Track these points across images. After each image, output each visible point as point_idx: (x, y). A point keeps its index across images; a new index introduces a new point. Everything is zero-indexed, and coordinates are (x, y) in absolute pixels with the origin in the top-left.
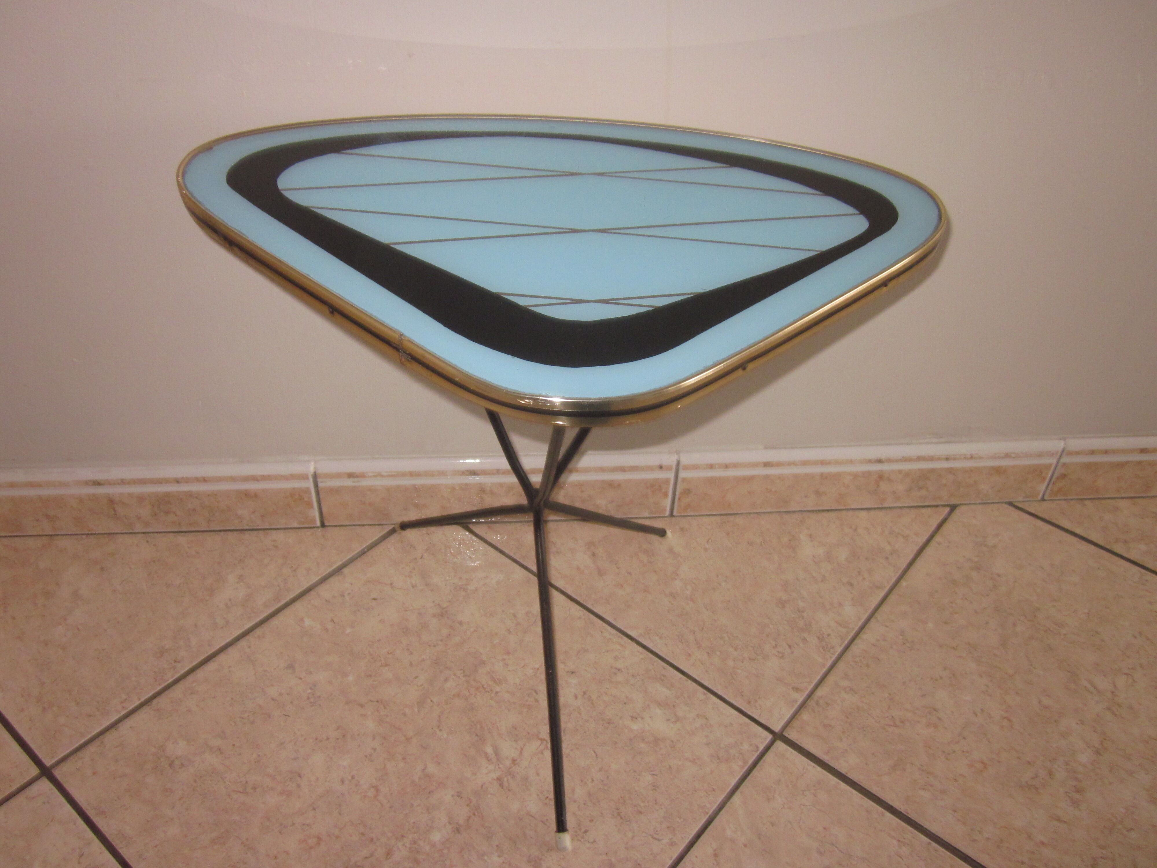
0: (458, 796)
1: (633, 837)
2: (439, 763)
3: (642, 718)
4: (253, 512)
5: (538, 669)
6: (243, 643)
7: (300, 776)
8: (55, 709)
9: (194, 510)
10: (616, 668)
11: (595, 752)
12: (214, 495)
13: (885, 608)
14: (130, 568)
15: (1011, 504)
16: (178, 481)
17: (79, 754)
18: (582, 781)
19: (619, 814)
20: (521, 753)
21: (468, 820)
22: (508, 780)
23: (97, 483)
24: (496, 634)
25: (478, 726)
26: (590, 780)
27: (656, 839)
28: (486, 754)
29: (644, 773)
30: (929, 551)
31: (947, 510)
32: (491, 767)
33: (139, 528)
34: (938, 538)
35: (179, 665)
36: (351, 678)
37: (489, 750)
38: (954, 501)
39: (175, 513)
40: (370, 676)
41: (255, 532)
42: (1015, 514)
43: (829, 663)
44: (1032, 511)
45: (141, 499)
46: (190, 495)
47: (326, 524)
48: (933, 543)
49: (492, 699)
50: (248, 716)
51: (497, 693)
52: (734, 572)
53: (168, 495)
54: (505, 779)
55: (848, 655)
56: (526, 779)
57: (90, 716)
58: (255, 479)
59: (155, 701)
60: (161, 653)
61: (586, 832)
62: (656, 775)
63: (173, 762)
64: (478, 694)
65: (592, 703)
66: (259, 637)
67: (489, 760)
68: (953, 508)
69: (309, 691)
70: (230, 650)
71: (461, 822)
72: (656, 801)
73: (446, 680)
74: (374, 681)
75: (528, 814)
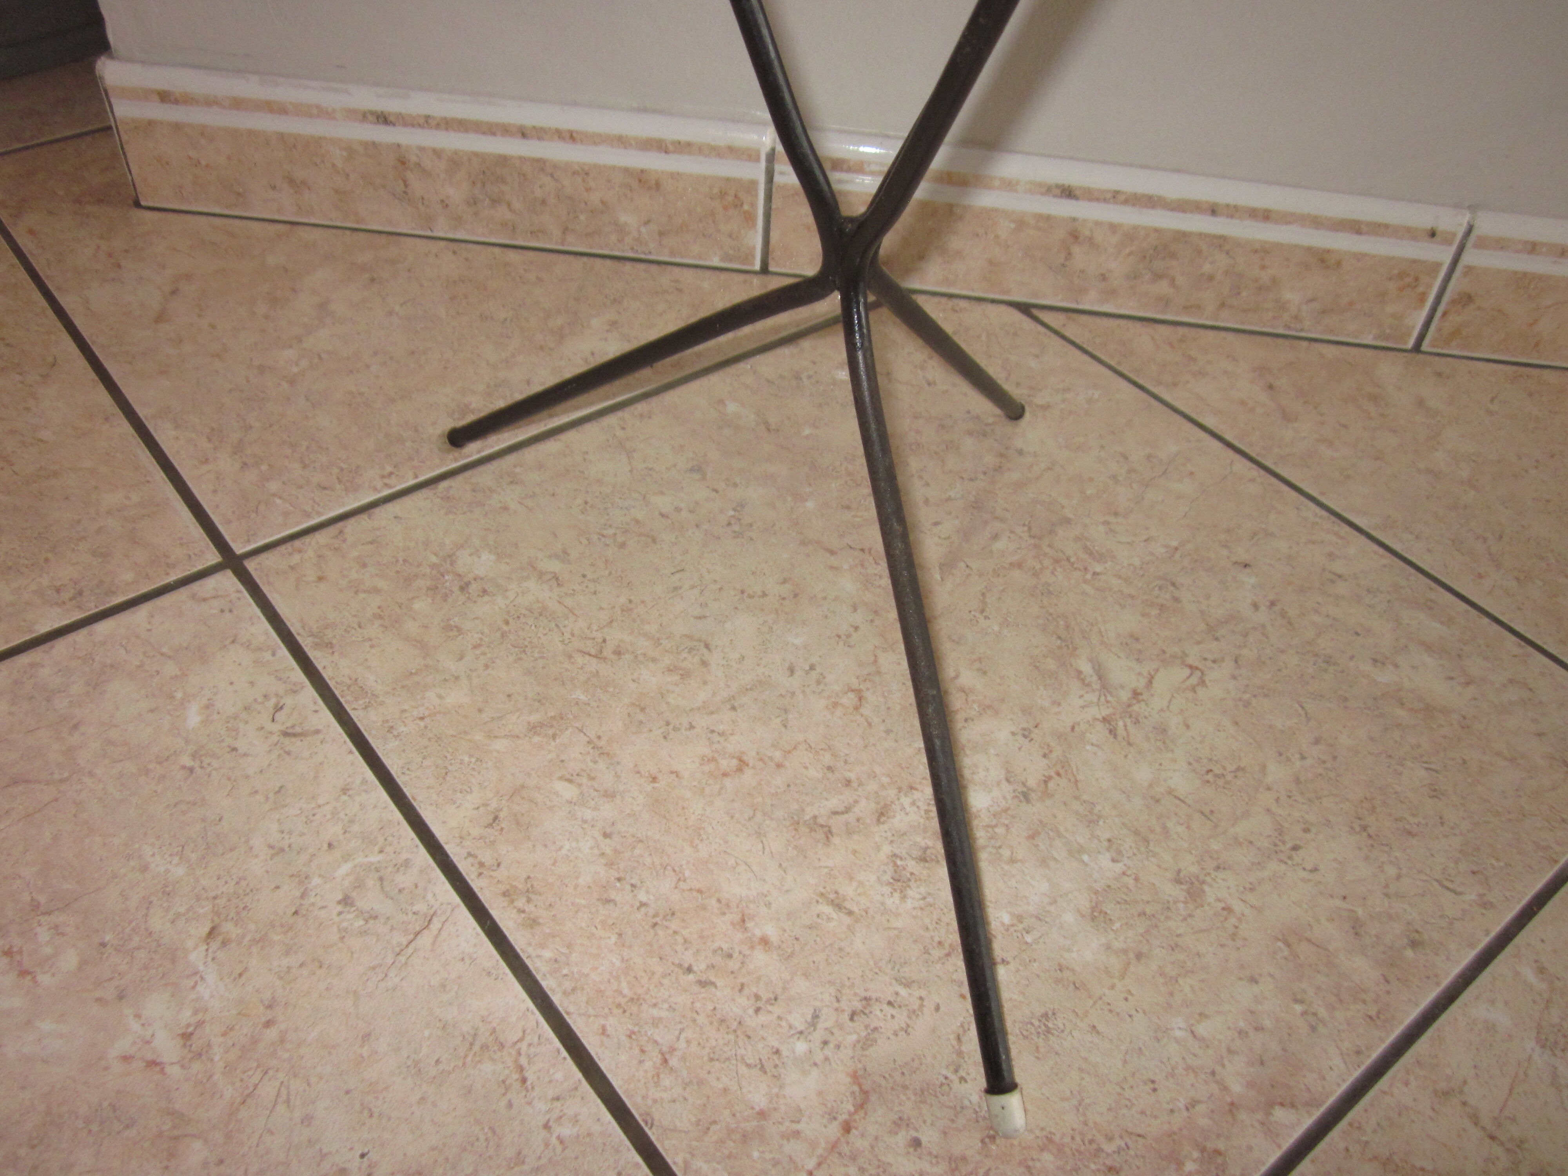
0: (1025, 736)
1: (1399, 877)
2: (985, 673)
3: (1396, 666)
4: (647, 222)
5: (1176, 549)
7: (707, 646)
8: (264, 467)
9: (544, 202)
10: (1335, 574)
11: (1302, 707)
12: (584, 172)
14: (421, 286)
16: (523, 133)
17: (297, 543)
18: (1280, 754)
19: (1364, 828)
20: (1150, 682)
21: (1046, 782)
22: (1125, 726)
23: (383, 119)
24: (1091, 480)
25: (1062, 623)
26: (1298, 756)
27: (1448, 889)
28: (1080, 672)
29: (1408, 763)
32: (1093, 697)
33: (442, 228)
36: (810, 505)
37: (1086, 668)
39: (509, 205)
40: (848, 508)
41: (642, 266)
45: (455, 161)
46: (540, 164)
47: (772, 268)
49: (1085, 581)
50: (615, 534)
51: (1095, 574)
52: (1552, 456)
53: (503, 160)
54: (1121, 723)
56: (1161, 729)
57: (325, 488)
58: (660, 146)
59: (444, 484)
61: (1295, 848)
62: (1436, 771)
63: (468, 584)
64: (1059, 570)
65: (1290, 623)
66: (641, 416)
67: (1085, 684)
69: (731, 513)
70: (588, 427)
71: (1032, 782)
72: (1441, 818)
73: (995, 537)
74: (856, 516)
75: (1170, 792)
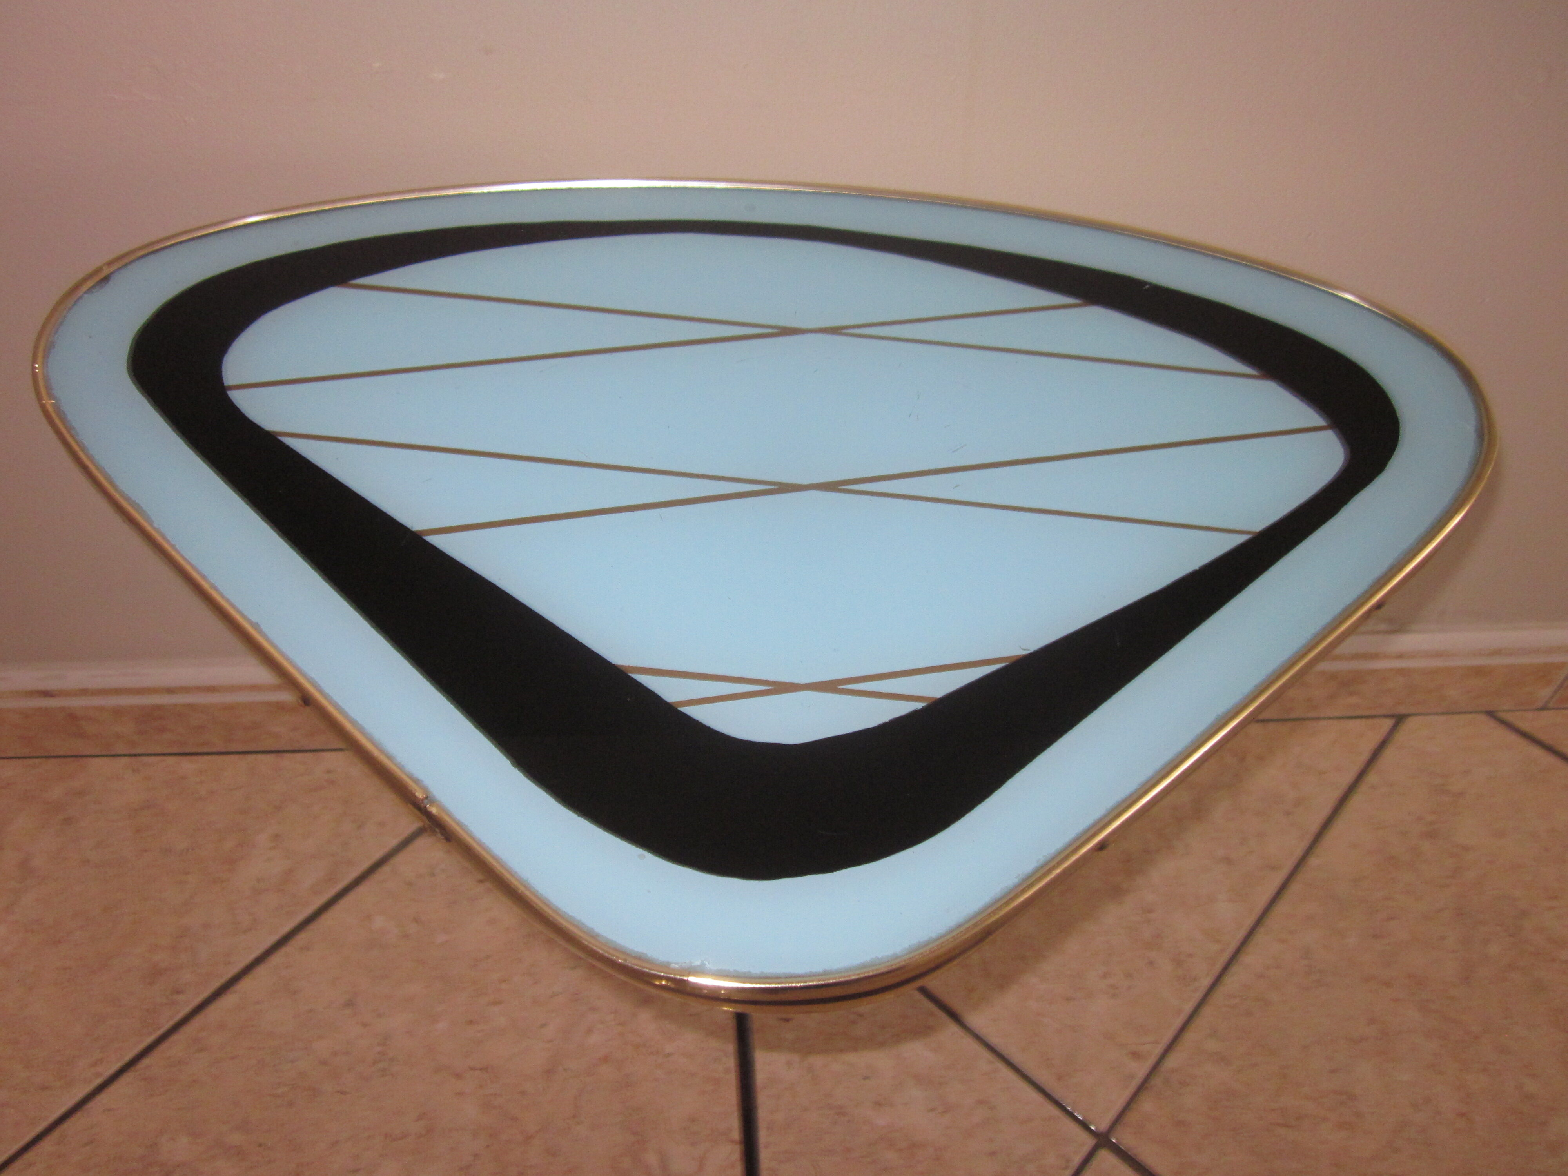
3: (892, 1105)
6: (277, 959)
9: (203, 727)
13: (1282, 907)
15: (1491, 714)
16: (170, 691)
20: (701, 1165)
23: (46, 694)
25: (637, 1116)
30: (1357, 800)
31: (1388, 723)
33: (120, 748)
34: (1372, 778)
35: (181, 997)
36: (442, 1026)
37: (653, 1160)
38: (1402, 710)
39: (173, 731)
40: (471, 1022)
42: (1499, 733)
43: (1188, 1007)
44: (1524, 726)
48: (1363, 788)
50: (285, 1092)
53: (159, 707)
55: (1219, 995)
57: (45, 1089)
60: (155, 973)
68: (1399, 719)
69: (378, 1048)
73: (590, 1031)
74: (477, 1032)
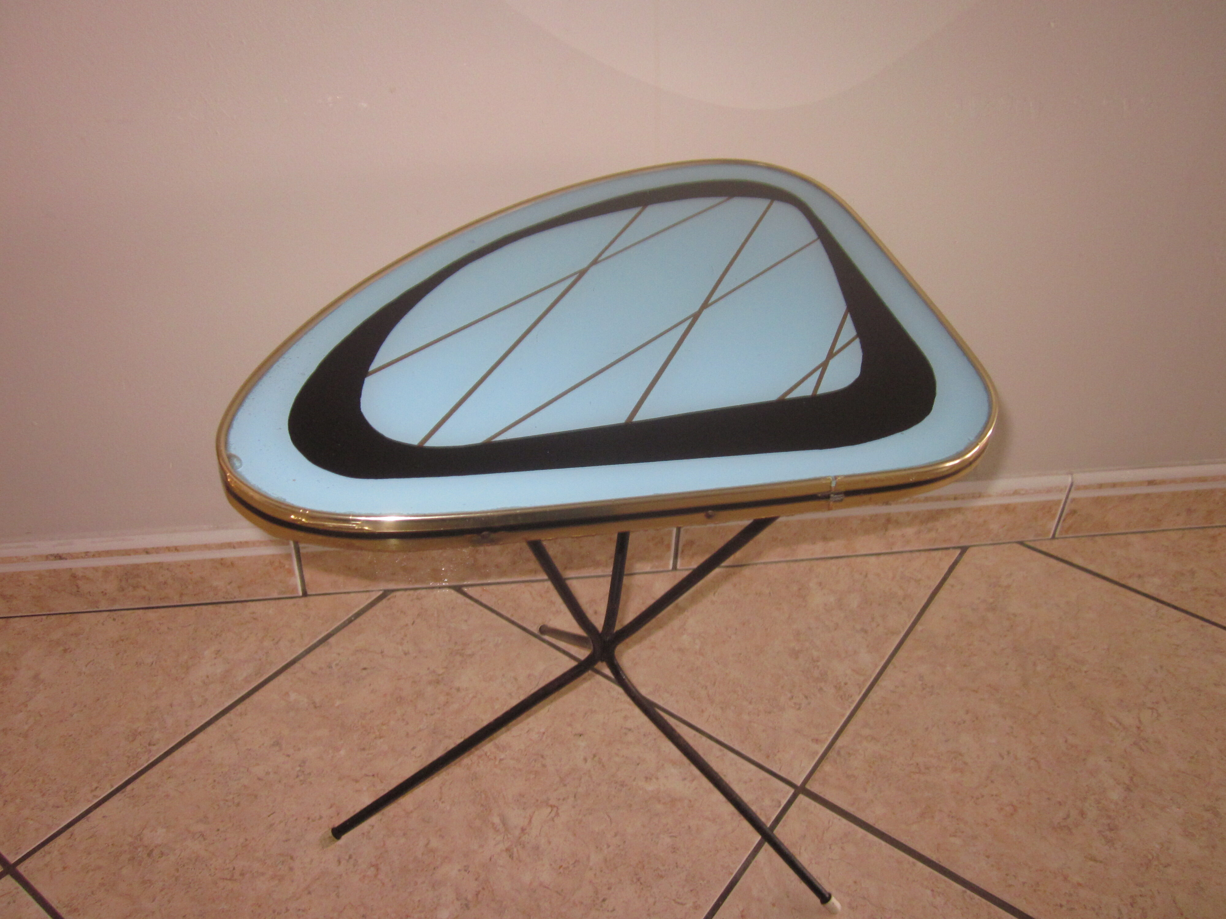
0: (466, 871)
1: (655, 903)
2: (443, 837)
3: (657, 779)
4: (230, 583)
5: (544, 733)
6: (223, 721)
7: (292, 858)
8: (18, 801)
9: (165, 583)
10: (625, 728)
11: (609, 816)
12: (187, 565)
13: (901, 653)
14: (97, 649)
15: (1022, 543)
16: (147, 552)
17: (47, 848)
18: (597, 847)
19: (638, 880)
20: (530, 822)
21: (477, 895)
22: (518, 850)
23: (59, 557)
24: (497, 699)
25: (483, 796)
26: (605, 846)
27: (678, 903)
28: (493, 824)
29: (662, 836)
30: (942, 593)
31: (958, 552)
32: (499, 838)
33: (103, 606)
34: (950, 581)
35: (154, 748)
36: (343, 752)
37: (496, 820)
38: (964, 543)
39: (144, 588)
40: (364, 749)
41: (232, 605)
42: (1028, 553)
43: (848, 713)
44: (1044, 549)
45: (107, 572)
46: (160, 565)
47: (309, 592)
48: (946, 585)
49: (496, 766)
50: (233, 798)
51: (501, 760)
52: (744, 624)
53: (137, 566)
54: (515, 850)
55: (868, 702)
56: (537, 848)
57: (58, 807)
58: (231, 546)
59: (129, 787)
60: (134, 735)
61: (604, 900)
62: (676, 837)
63: (152, 851)
64: (481, 762)
65: (603, 766)
66: (241, 714)
67: (496, 830)
68: (964, 550)
69: (298, 768)
70: (210, 729)
71: (470, 897)
72: (677, 863)
74: (368, 754)
75: (541, 884)
